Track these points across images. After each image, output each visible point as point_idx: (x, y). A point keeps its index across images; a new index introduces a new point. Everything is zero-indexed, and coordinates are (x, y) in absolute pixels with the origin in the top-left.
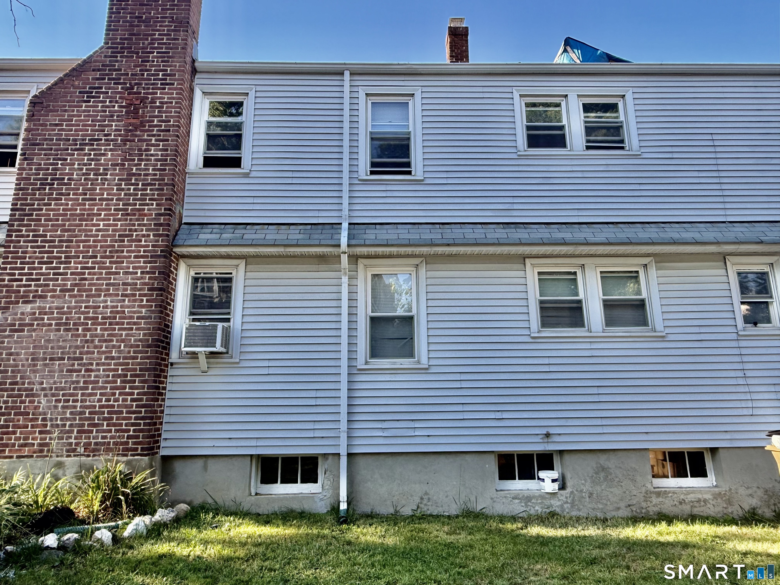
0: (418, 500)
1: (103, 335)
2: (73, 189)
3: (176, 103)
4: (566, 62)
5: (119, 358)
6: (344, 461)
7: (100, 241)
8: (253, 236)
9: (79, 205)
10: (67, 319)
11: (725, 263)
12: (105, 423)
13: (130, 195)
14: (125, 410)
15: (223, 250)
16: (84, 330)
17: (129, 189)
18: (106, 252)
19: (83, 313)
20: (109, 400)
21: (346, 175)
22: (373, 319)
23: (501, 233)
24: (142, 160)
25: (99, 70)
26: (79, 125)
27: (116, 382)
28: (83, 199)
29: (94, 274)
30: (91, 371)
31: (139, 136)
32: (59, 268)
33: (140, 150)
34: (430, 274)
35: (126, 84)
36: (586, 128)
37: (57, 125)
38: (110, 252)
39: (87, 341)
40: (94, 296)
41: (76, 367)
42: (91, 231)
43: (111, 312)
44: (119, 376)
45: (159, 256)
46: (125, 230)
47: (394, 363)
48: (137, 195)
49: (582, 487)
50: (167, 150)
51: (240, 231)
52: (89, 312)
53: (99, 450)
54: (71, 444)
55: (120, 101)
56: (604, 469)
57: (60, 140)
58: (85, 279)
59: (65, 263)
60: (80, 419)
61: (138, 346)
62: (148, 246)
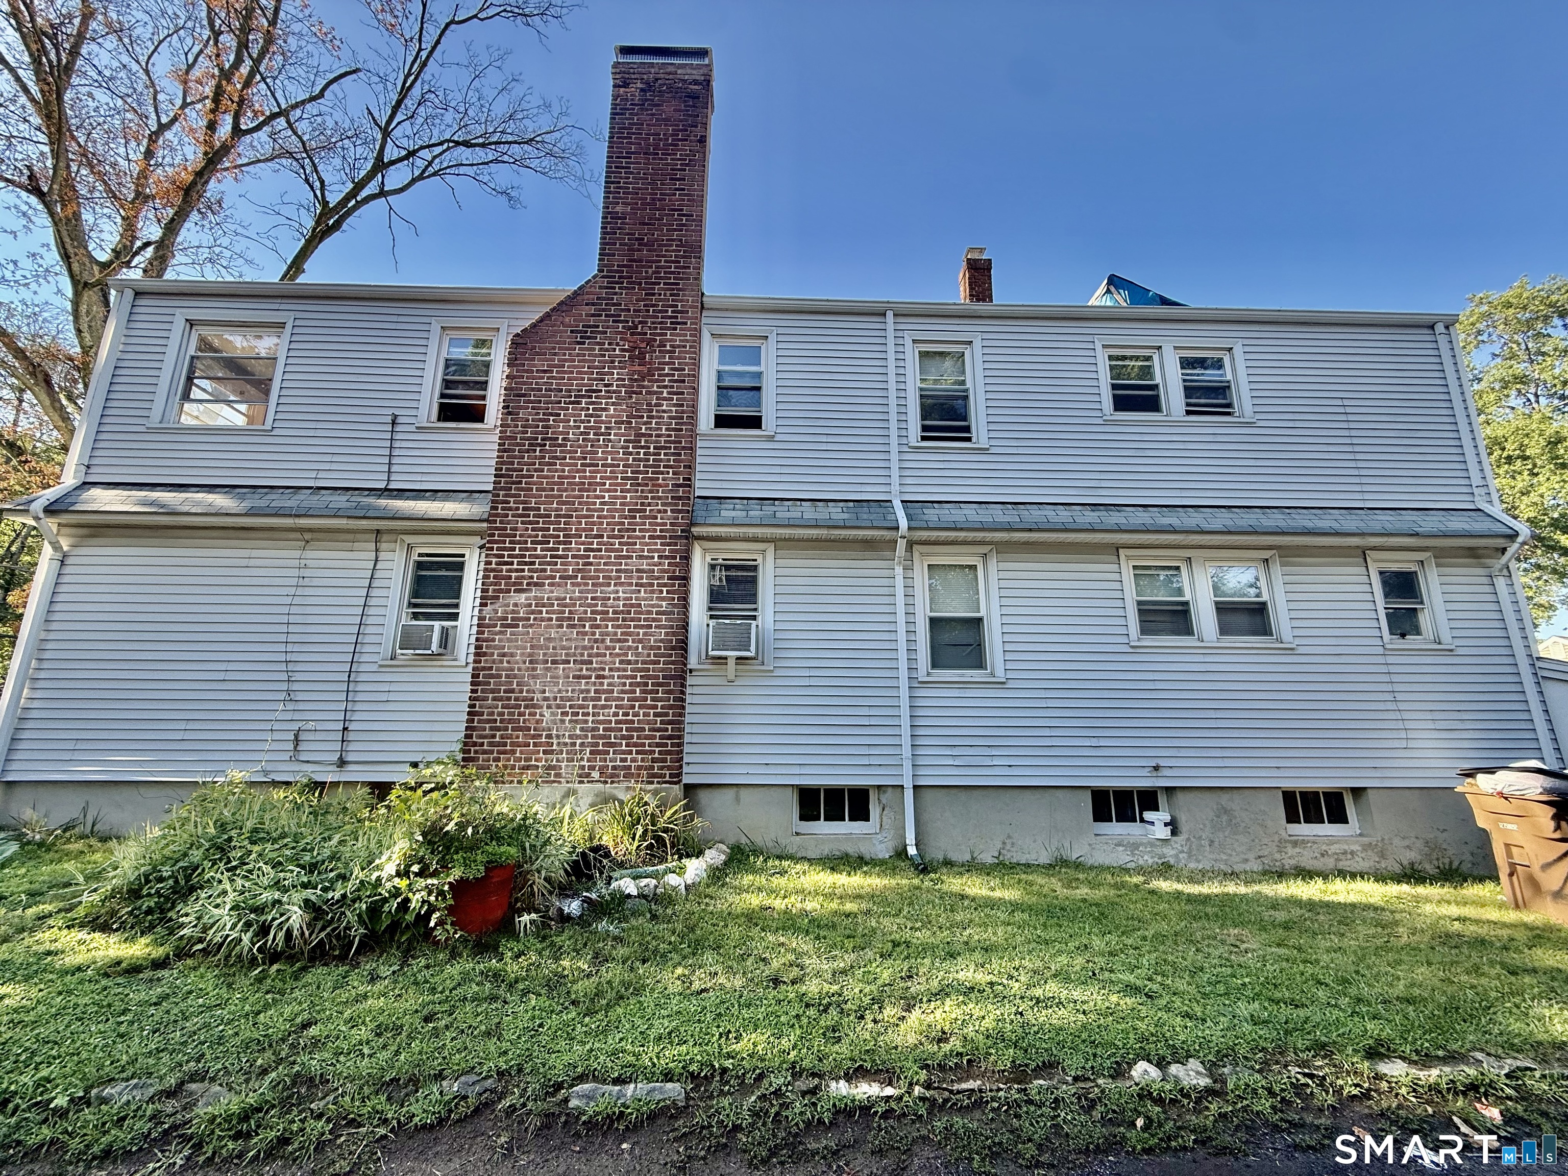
0: (999, 845)
1: (616, 634)
2: (570, 452)
3: (691, 347)
4: (1109, 303)
5: (637, 662)
6: (909, 794)
7: (605, 517)
8: (788, 515)
9: (578, 471)
10: (570, 612)
11: (1365, 559)
12: (624, 742)
13: (640, 460)
14: (647, 727)
15: (751, 531)
16: (591, 627)
17: (638, 453)
18: (614, 530)
19: (589, 605)
20: (627, 714)
21: (894, 440)
22: (933, 620)
23: (1091, 517)
24: (652, 417)
25: (593, 304)
26: (572, 372)
27: (635, 692)
28: (582, 465)
29: (601, 557)
30: (604, 677)
31: (648, 387)
32: (558, 550)
33: (649, 405)
34: (1002, 565)
35: (627, 322)
36: (1186, 388)
37: (545, 371)
38: (619, 530)
39: (596, 641)
40: (602, 585)
41: (584, 672)
42: (595, 503)
43: (624, 605)
44: (638, 684)
45: (680, 537)
46: (637, 504)
47: (963, 675)
48: (648, 460)
49: (1201, 833)
50: (682, 405)
51: (769, 509)
52: (596, 605)
53: (618, 776)
54: (583, 767)
55: (622, 343)
56: (1226, 811)
57: (550, 390)
58: (591, 564)
59: (565, 543)
60: (593, 737)
61: (659, 648)
62: (665, 524)
